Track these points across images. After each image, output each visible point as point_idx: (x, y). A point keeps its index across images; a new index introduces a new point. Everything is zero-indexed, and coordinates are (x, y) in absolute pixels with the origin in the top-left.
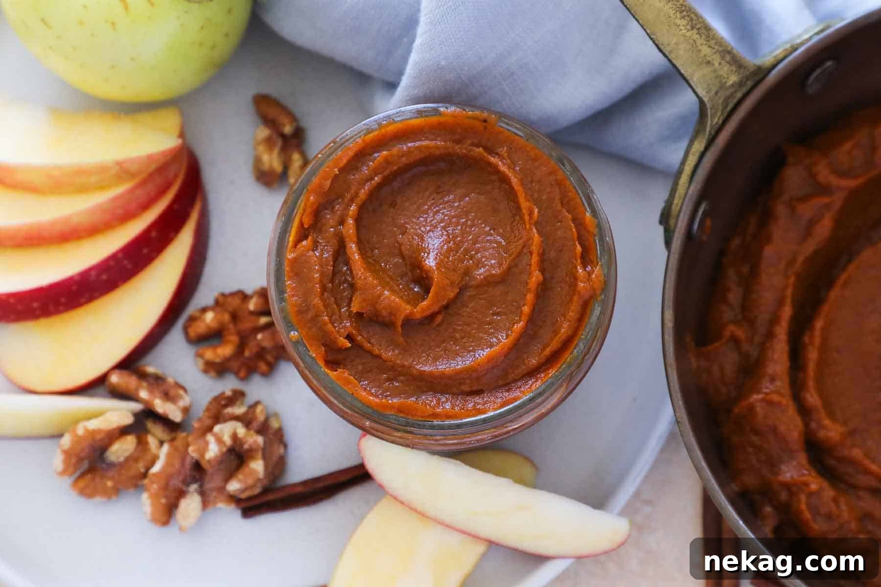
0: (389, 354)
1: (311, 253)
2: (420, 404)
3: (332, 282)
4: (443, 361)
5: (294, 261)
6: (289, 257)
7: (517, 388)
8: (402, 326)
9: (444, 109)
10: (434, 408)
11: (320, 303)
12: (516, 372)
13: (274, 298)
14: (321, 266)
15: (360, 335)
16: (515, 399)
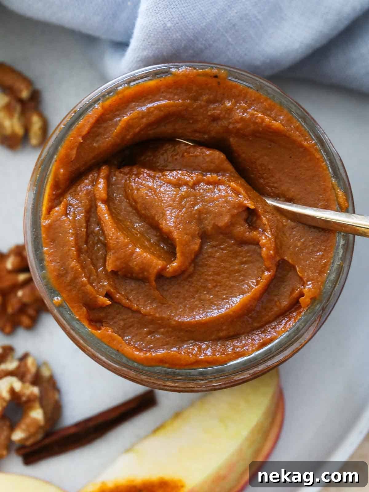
0: (148, 308)
1: (64, 218)
2: (183, 354)
3: (86, 242)
4: (199, 310)
5: (49, 228)
6: (44, 224)
7: (272, 329)
8: (155, 281)
9: (176, 69)
10: (196, 355)
11: (77, 266)
12: (270, 314)
13: (34, 265)
14: (74, 228)
15: (119, 293)
16: (271, 340)
